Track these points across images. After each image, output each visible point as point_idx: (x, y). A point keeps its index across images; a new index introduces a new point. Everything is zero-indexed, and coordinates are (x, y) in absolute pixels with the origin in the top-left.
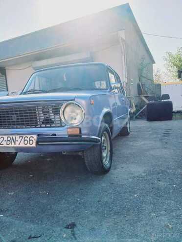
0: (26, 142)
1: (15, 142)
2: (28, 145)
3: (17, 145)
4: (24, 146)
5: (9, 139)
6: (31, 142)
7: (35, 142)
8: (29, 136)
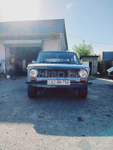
0: (66, 83)
1: (61, 83)
2: (67, 84)
3: (62, 84)
4: (65, 84)
5: (58, 82)
6: (68, 83)
7: (70, 83)
8: (67, 81)
